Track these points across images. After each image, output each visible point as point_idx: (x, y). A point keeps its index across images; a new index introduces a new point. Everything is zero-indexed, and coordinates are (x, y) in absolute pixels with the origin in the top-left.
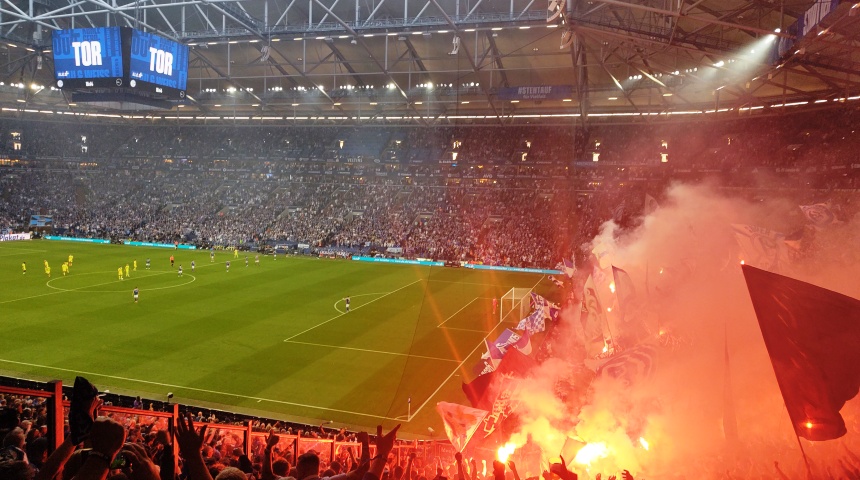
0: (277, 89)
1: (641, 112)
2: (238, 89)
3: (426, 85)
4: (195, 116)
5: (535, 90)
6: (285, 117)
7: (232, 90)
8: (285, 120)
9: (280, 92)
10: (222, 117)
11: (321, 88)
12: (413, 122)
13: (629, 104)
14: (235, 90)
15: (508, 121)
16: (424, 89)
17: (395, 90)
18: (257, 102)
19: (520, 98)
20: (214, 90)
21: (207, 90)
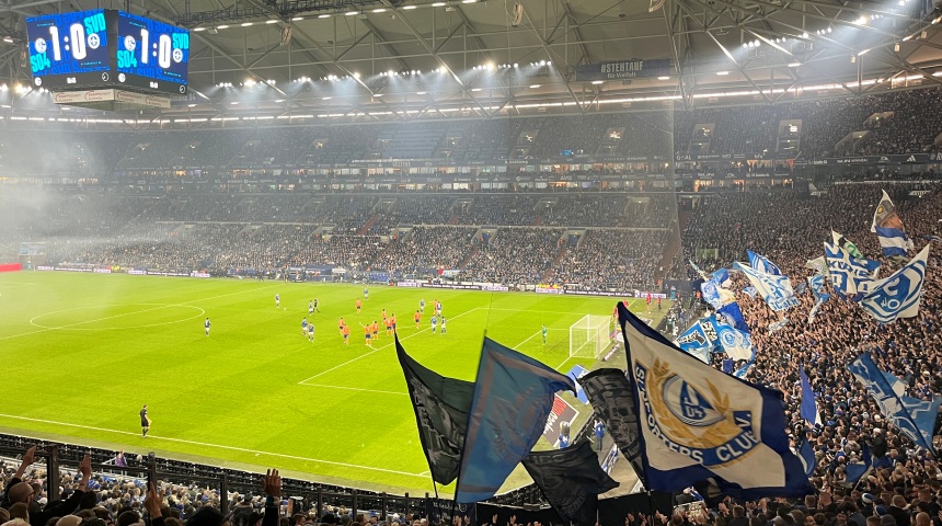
0: (304, 80)
1: (762, 88)
2: (258, 81)
3: (484, 67)
4: (209, 118)
5: (622, 66)
6: (316, 114)
7: (249, 83)
8: (316, 120)
9: (307, 84)
10: (241, 116)
11: (357, 76)
12: (473, 114)
13: (746, 80)
14: (255, 83)
15: (593, 107)
16: (483, 72)
17: (446, 76)
18: (281, 97)
19: (604, 77)
20: (230, 85)
21: (222, 85)
